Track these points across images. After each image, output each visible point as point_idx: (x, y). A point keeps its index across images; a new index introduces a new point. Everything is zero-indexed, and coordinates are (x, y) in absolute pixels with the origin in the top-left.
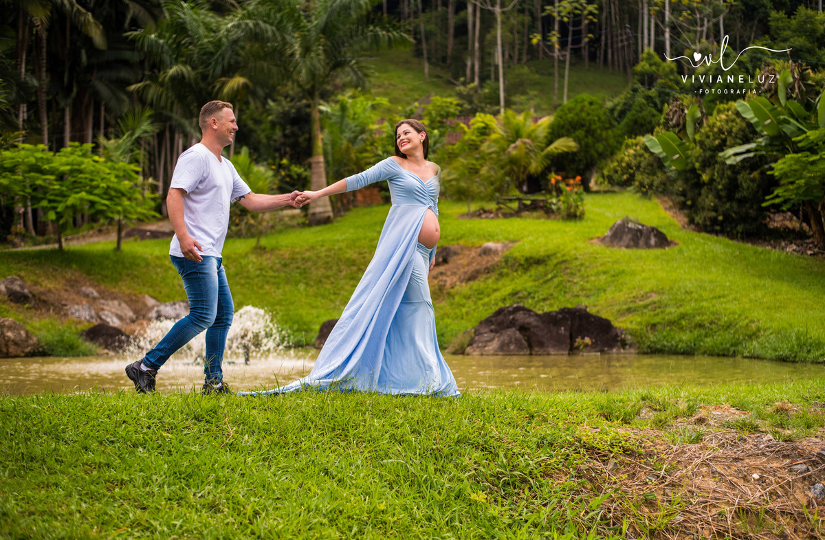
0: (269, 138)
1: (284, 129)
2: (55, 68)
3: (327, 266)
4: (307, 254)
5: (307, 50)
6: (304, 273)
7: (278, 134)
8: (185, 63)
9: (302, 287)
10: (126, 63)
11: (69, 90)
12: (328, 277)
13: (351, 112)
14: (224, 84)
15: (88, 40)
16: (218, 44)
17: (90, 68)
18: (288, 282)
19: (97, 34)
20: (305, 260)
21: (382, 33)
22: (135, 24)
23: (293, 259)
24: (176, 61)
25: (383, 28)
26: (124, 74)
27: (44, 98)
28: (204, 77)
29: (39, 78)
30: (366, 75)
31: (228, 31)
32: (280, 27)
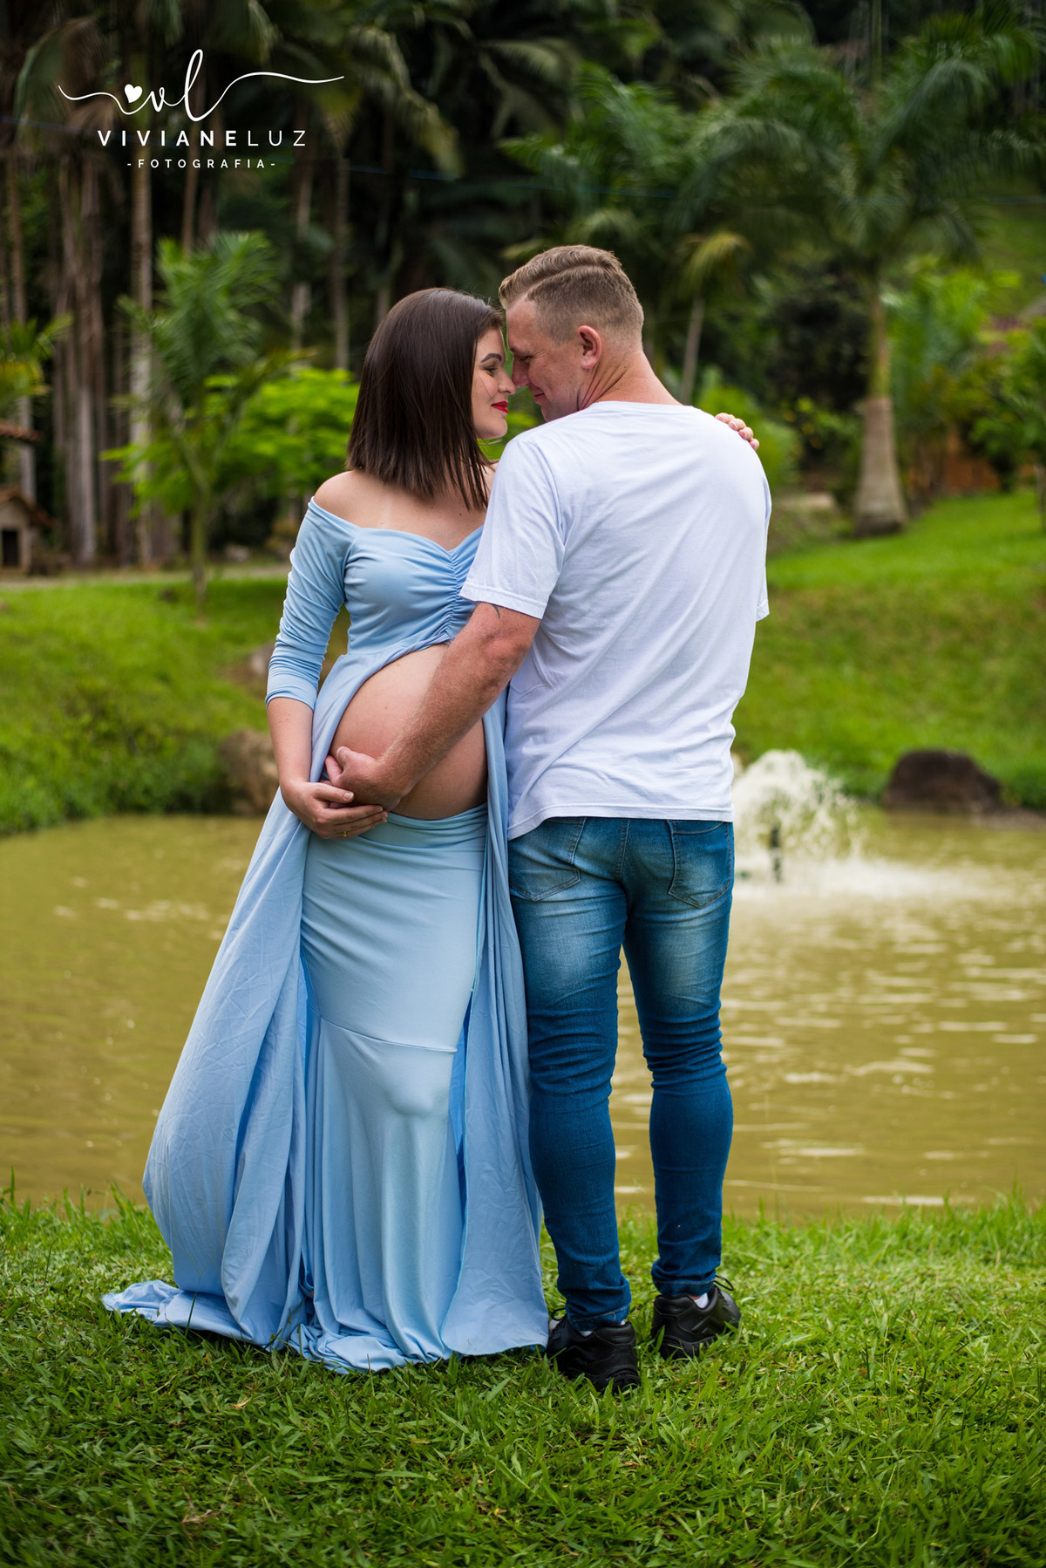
0: (757, 351)
1: (784, 333)
2: (362, 217)
3: (901, 628)
4: (861, 603)
5: (866, 180)
6: (854, 641)
7: (772, 343)
8: (620, 206)
9: (848, 670)
10: (495, 206)
11: (384, 256)
12: (901, 652)
13: (940, 306)
14: (694, 248)
15: (427, 160)
16: (686, 168)
17: (427, 215)
18: (819, 657)
19: (444, 148)
20: (856, 614)
21: (1019, 144)
22: (513, 129)
23: (831, 612)
24: (601, 201)
25: (1024, 135)
26: (493, 226)
27: (340, 273)
28: (657, 233)
29: (332, 232)
30: (980, 233)
31: (709, 141)
32: (812, 132)
